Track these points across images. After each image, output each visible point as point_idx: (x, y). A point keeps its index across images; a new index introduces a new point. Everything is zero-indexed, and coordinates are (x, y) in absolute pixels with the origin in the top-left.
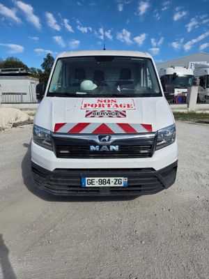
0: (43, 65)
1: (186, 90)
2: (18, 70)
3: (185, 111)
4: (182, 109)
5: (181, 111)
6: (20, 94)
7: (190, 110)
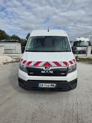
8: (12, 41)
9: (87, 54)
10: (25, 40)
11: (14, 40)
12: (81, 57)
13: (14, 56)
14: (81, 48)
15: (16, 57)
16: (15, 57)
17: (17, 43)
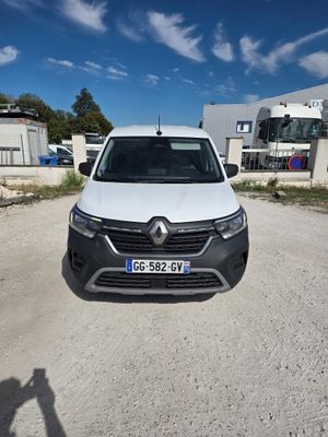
0: (75, 107)
1: (307, 146)
2: (5, 108)
3: (305, 184)
4: (299, 180)
5: (298, 184)
6: (8, 149)
7: (314, 182)
8: (5, 111)
9: (312, 171)
10: (70, 115)
11: (13, 111)
12: (291, 184)
13: (15, 177)
14: (289, 146)
15: (26, 182)
16: (19, 182)
17: (29, 121)
